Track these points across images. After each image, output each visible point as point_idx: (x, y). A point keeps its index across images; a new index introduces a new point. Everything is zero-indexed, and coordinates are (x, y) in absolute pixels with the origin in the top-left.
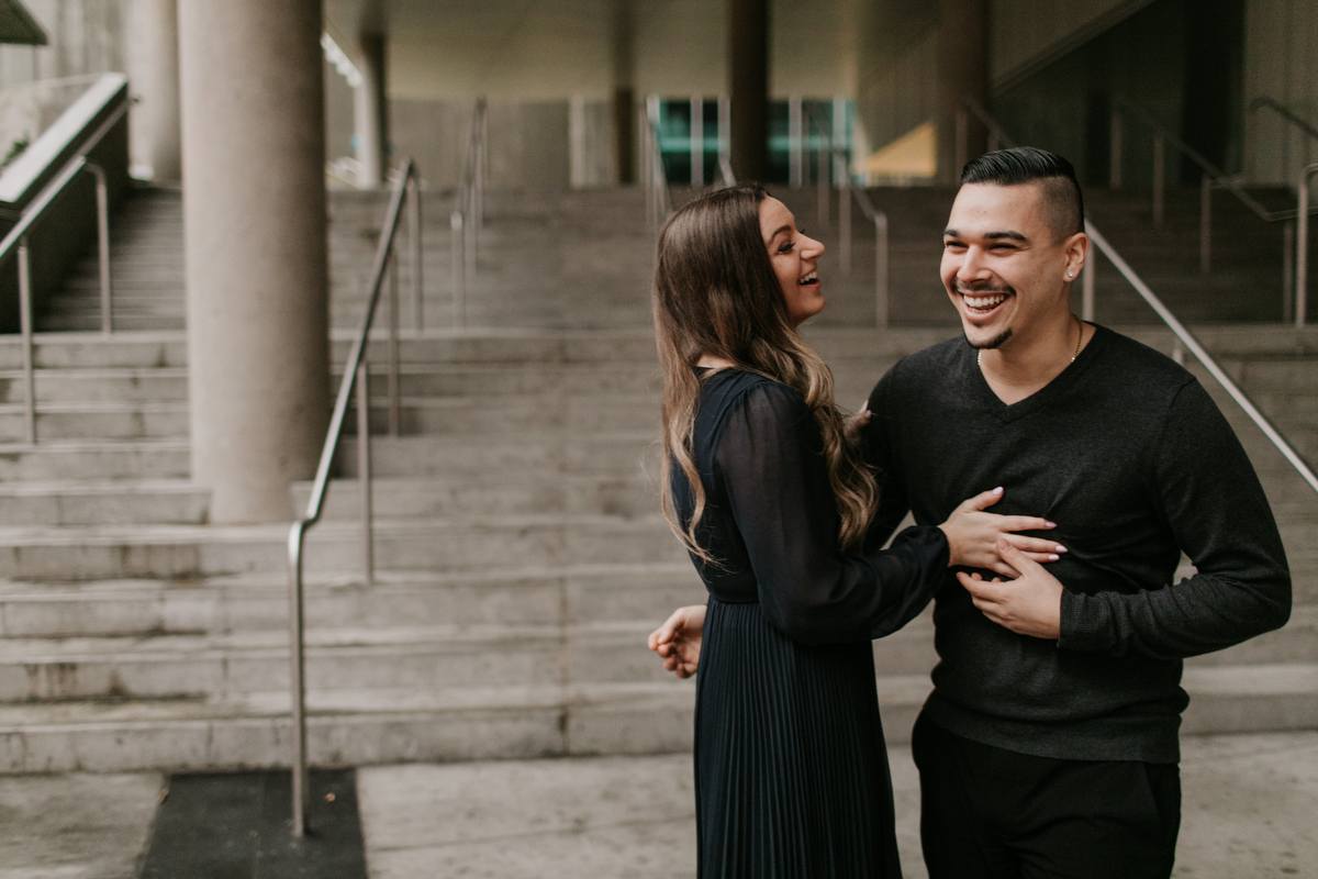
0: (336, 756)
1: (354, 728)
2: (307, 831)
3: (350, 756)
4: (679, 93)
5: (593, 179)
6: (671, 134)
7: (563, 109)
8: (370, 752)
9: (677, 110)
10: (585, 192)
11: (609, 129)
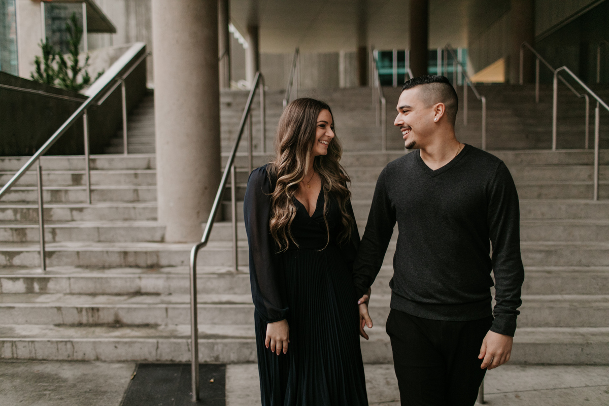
0: (217, 358)
1: (225, 345)
2: (198, 399)
3: (223, 358)
4: (387, 48)
5: (348, 85)
6: (383, 67)
7: (336, 56)
8: (233, 357)
9: (386, 56)
10: (345, 89)
11: (355, 63)
